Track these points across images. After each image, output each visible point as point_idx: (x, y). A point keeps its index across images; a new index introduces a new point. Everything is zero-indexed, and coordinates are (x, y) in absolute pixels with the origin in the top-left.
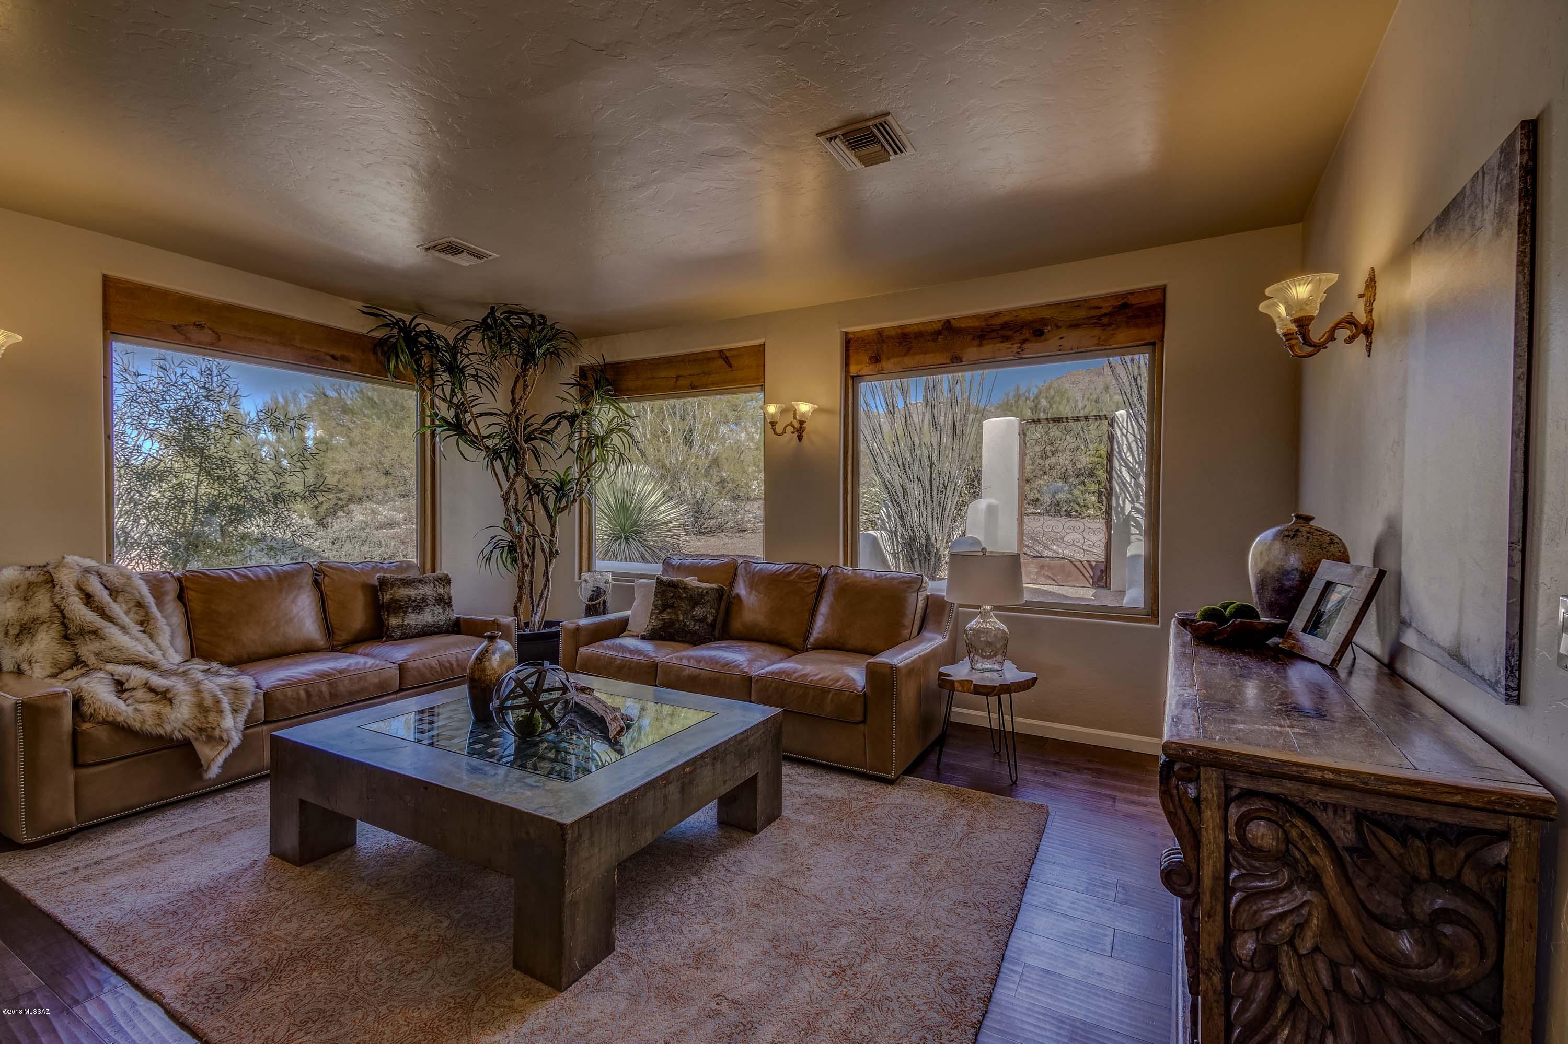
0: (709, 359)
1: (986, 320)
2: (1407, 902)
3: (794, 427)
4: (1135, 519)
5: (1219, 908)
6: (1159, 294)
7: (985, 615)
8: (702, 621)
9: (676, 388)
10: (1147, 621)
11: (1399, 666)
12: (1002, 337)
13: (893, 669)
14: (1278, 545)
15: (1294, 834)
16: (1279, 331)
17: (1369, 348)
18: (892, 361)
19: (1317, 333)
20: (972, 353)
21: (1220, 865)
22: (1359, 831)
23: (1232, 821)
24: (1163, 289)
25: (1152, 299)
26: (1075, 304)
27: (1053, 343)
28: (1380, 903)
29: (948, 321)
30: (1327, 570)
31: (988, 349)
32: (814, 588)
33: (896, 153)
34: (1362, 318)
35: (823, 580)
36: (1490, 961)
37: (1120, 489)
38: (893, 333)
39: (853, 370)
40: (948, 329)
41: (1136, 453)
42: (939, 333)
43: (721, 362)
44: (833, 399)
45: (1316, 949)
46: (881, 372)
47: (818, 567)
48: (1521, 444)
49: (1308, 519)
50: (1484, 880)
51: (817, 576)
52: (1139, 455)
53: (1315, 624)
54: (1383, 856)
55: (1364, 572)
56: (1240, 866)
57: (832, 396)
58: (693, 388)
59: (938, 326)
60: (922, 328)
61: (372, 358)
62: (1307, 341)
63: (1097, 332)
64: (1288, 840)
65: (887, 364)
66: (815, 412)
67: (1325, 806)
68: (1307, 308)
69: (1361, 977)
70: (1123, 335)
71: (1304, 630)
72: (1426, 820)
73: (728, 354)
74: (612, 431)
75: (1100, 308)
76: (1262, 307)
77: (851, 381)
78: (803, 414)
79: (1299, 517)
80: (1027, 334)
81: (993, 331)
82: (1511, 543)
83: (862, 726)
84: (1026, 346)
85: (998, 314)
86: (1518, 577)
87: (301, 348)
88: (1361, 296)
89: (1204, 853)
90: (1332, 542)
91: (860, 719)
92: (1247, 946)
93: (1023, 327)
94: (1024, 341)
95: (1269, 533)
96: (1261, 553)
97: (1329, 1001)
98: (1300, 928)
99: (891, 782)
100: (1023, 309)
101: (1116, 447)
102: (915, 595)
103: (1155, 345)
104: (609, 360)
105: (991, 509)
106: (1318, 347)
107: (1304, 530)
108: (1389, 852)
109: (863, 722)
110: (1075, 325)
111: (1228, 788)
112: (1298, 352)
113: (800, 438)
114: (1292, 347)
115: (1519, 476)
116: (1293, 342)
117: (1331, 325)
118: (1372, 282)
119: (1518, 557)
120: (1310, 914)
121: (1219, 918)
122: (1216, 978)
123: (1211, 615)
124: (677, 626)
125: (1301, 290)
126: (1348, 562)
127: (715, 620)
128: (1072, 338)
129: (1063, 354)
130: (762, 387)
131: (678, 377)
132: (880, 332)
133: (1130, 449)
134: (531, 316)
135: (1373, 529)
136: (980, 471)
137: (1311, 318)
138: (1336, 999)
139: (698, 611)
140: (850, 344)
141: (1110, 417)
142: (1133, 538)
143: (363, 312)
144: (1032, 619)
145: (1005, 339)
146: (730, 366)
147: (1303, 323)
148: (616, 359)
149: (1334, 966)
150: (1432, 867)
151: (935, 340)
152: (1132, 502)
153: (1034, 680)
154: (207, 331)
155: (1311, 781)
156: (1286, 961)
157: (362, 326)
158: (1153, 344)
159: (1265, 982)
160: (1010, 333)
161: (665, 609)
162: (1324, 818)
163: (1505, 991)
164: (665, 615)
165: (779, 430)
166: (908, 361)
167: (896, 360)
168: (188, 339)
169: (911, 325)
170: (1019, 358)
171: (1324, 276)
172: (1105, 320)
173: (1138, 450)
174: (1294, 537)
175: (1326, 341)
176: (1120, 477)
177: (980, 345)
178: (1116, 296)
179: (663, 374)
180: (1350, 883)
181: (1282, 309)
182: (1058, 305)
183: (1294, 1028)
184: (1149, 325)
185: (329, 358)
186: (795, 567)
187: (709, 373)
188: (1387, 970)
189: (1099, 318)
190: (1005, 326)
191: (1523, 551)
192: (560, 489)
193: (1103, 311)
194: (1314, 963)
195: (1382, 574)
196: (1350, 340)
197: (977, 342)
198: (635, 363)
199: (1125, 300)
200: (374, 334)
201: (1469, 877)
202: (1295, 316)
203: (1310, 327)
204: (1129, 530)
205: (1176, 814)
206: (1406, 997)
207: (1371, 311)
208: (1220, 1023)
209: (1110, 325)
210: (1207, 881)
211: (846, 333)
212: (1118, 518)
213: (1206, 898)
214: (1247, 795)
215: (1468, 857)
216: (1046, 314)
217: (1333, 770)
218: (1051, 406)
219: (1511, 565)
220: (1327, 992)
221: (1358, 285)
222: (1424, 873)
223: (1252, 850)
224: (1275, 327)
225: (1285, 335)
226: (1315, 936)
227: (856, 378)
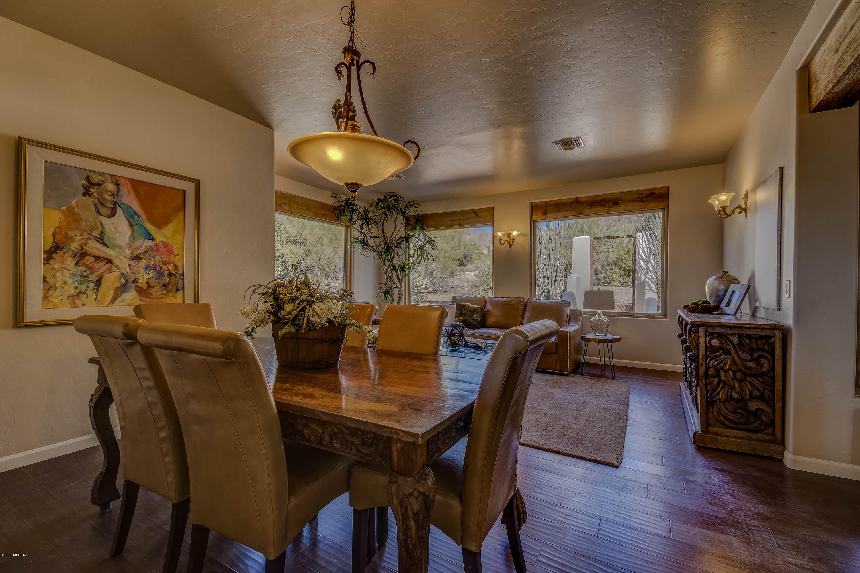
0: (467, 213)
1: (593, 198)
2: (751, 355)
3: (508, 241)
4: (647, 283)
5: (704, 363)
6: (666, 189)
7: (599, 315)
8: (476, 320)
9: (451, 225)
10: (663, 318)
11: (755, 315)
12: (600, 205)
13: (568, 333)
14: (716, 281)
15: (723, 342)
16: (716, 209)
17: (746, 216)
18: (552, 214)
19: (728, 211)
20: (587, 211)
21: (704, 352)
22: (739, 339)
23: (707, 341)
24: (668, 187)
25: (663, 191)
26: (632, 192)
27: (622, 207)
28: (745, 357)
29: (577, 198)
30: (733, 287)
31: (594, 210)
32: (522, 307)
33: (578, 146)
34: (743, 206)
35: (526, 304)
36: (771, 366)
37: (639, 269)
38: (552, 203)
39: (534, 218)
40: (577, 201)
41: (647, 253)
42: (573, 203)
43: (473, 214)
44: (526, 230)
45: (729, 369)
46: (547, 218)
47: (523, 298)
48: (779, 246)
49: (726, 272)
50: (769, 347)
51: (523, 302)
52: (648, 253)
53: (728, 305)
54: (745, 344)
55: (744, 287)
56: (710, 351)
57: (525, 229)
58: (459, 225)
59: (573, 200)
60: (565, 201)
61: (333, 214)
62: (725, 214)
63: (641, 203)
64: (722, 343)
65: (549, 215)
66: (519, 235)
67: (731, 334)
68: (725, 203)
69: (741, 374)
70: (651, 205)
71: (726, 306)
72: (756, 335)
73: (476, 211)
74: (425, 244)
75: (642, 194)
76: (710, 201)
77: (533, 222)
78: (514, 236)
79: (723, 272)
80: (611, 204)
81: (597, 202)
82: (777, 270)
83: (554, 355)
84: (611, 209)
85: (599, 196)
86: (779, 279)
87: (313, 211)
88: (743, 199)
89: (700, 349)
90: (734, 279)
91: (554, 352)
92: (711, 372)
93: (609, 201)
94: (610, 207)
95: (713, 278)
96: (711, 284)
97: (733, 382)
98: (725, 364)
99: (566, 375)
100: (610, 194)
101: (637, 250)
102: (567, 308)
103: (665, 209)
104: (420, 213)
105: (578, 279)
106: (728, 216)
107: (725, 276)
108: (746, 342)
109: (556, 353)
110: (632, 201)
111: (706, 333)
112: (723, 216)
113: (510, 246)
114: (720, 215)
115: (779, 254)
116: (721, 213)
117: (733, 209)
118: (746, 195)
119: (779, 274)
120: (728, 360)
121: (704, 365)
122: (704, 381)
123: (694, 304)
124: (467, 322)
125: (723, 197)
126: (740, 284)
127: (480, 320)
128: (631, 205)
129: (626, 212)
130: (493, 225)
131: (452, 221)
132: (546, 202)
133: (643, 251)
134: (396, 196)
135: (748, 275)
136: (572, 262)
137: (727, 206)
138: (735, 381)
139: (475, 316)
140: (533, 207)
141: (634, 236)
142: (646, 291)
143: (332, 196)
144: (613, 318)
145: (602, 206)
146: (477, 216)
147: (724, 208)
148: (424, 213)
149: (734, 372)
150: (757, 345)
151: (570, 206)
152: (645, 275)
153: (621, 338)
154: (288, 206)
155: (727, 327)
156: (722, 374)
157: (330, 201)
158: (664, 208)
159: (716, 380)
160: (604, 203)
161: (461, 315)
162: (731, 338)
163: (776, 373)
164: (462, 318)
165: (502, 243)
166: (560, 214)
167: (553, 214)
168: (282, 209)
169: (560, 200)
170: (608, 213)
171: (731, 193)
172: (644, 199)
173: (648, 251)
174: (722, 278)
175: (732, 214)
176: (639, 263)
177: (591, 208)
178: (649, 190)
179: (446, 219)
180: (738, 352)
181: (717, 202)
182: (625, 192)
183: (724, 390)
184: (663, 201)
185: (321, 215)
186: (513, 299)
187: (468, 219)
188: (747, 371)
189: (642, 198)
190: (602, 200)
191: (780, 272)
192: (403, 268)
193: (644, 195)
194: (729, 373)
195: (749, 286)
196: (740, 213)
197: (589, 207)
198: (432, 215)
199: (652, 191)
200: (335, 205)
201: (766, 347)
202: (722, 206)
203: (726, 209)
204: (645, 287)
205: (692, 341)
206: (752, 378)
207: (746, 204)
208: (705, 392)
209: (646, 201)
210: (701, 357)
211: (531, 203)
212: (638, 283)
213: (701, 361)
214: (711, 334)
215: (766, 342)
216: (620, 196)
217: (732, 323)
218: (590, 230)
219: (777, 276)
220: (732, 379)
221: (743, 195)
222: (755, 347)
223: (712, 347)
224: (714, 208)
225: (718, 211)
226: (729, 366)
227: (536, 221)
